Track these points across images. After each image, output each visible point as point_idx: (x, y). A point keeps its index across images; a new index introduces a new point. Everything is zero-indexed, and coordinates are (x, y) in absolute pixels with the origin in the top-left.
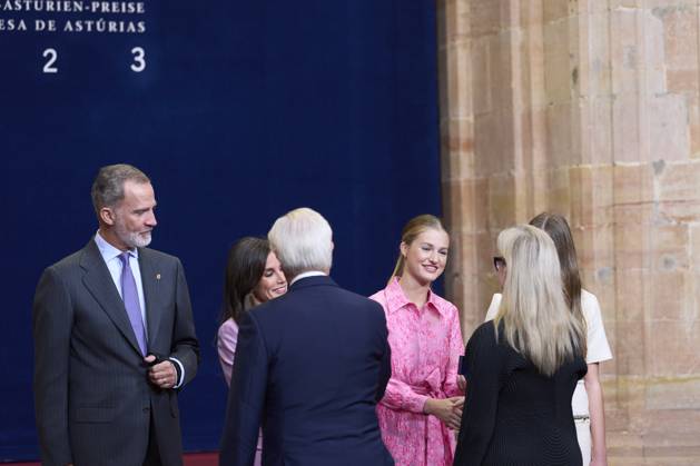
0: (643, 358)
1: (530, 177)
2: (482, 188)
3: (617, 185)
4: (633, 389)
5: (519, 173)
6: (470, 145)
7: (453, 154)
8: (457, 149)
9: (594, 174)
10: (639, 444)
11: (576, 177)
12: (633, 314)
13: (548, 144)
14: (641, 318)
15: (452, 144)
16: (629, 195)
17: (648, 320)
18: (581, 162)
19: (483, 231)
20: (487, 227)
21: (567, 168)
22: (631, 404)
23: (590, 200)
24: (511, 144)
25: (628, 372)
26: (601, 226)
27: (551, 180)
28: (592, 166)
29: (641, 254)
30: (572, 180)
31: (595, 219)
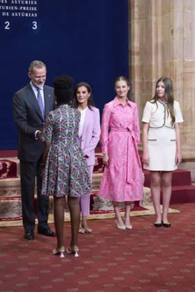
0: (192, 120)
1: (157, 64)
2: (141, 67)
3: (184, 67)
4: (188, 130)
5: (153, 63)
6: (138, 54)
7: (132, 56)
8: (134, 54)
9: (178, 64)
10: (189, 147)
11: (172, 64)
12: (188, 107)
13: (163, 54)
14: (191, 108)
15: (132, 53)
16: (188, 70)
17: (193, 109)
18: (173, 59)
19: (141, 81)
20: (143, 79)
21: (168, 61)
22: (187, 135)
23: (176, 71)
24: (151, 54)
25: (186, 125)
26: (179, 80)
27: (164, 65)
28: (177, 61)
29: (191, 89)
30: (170, 65)
31: (178, 77)
